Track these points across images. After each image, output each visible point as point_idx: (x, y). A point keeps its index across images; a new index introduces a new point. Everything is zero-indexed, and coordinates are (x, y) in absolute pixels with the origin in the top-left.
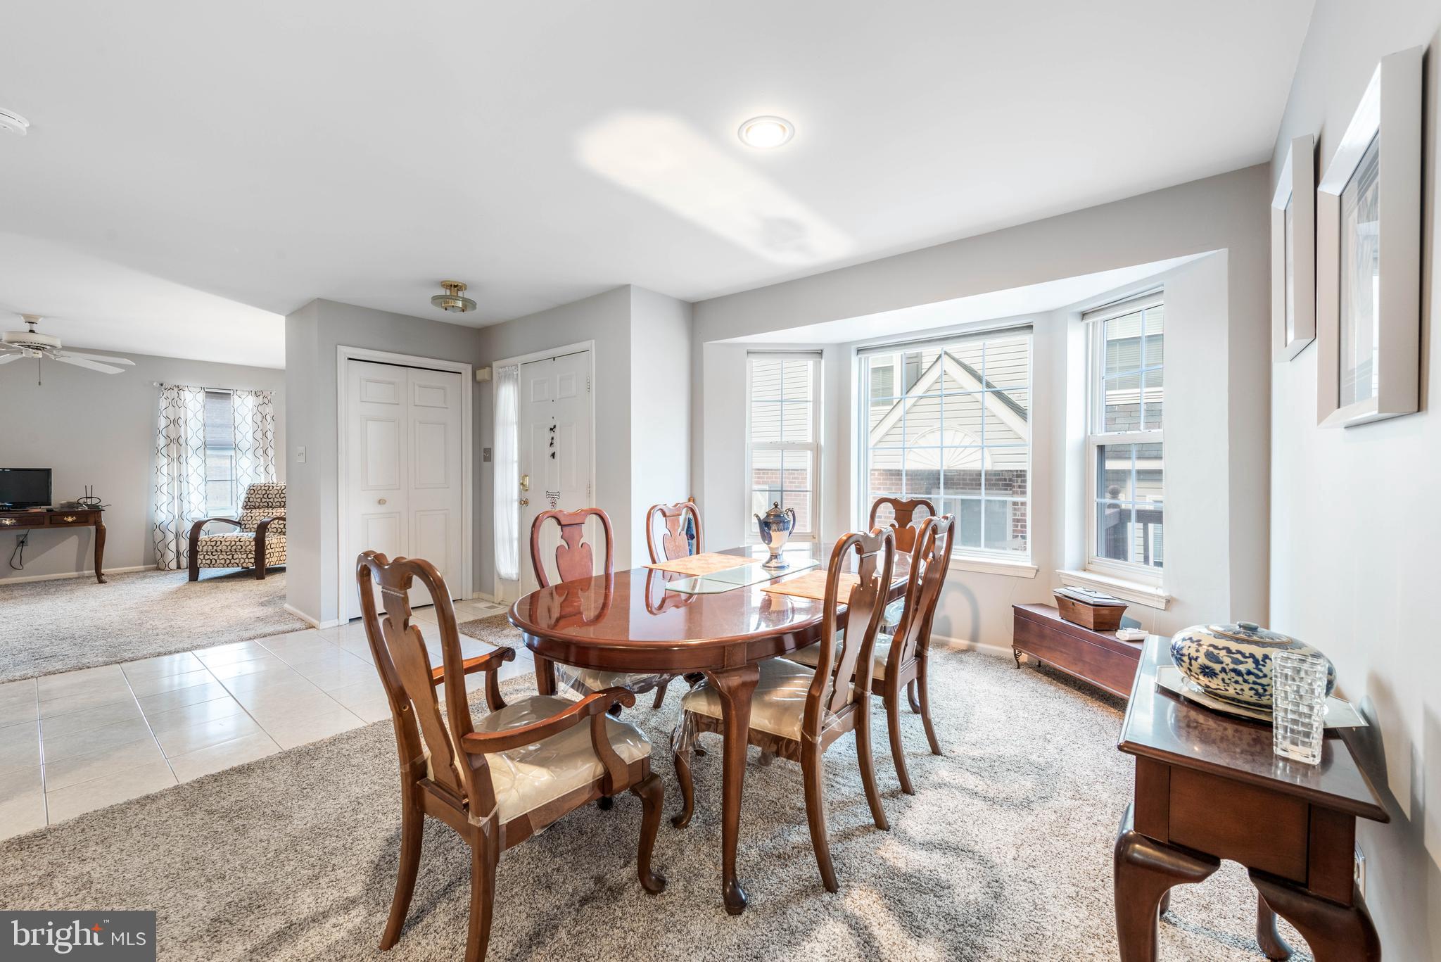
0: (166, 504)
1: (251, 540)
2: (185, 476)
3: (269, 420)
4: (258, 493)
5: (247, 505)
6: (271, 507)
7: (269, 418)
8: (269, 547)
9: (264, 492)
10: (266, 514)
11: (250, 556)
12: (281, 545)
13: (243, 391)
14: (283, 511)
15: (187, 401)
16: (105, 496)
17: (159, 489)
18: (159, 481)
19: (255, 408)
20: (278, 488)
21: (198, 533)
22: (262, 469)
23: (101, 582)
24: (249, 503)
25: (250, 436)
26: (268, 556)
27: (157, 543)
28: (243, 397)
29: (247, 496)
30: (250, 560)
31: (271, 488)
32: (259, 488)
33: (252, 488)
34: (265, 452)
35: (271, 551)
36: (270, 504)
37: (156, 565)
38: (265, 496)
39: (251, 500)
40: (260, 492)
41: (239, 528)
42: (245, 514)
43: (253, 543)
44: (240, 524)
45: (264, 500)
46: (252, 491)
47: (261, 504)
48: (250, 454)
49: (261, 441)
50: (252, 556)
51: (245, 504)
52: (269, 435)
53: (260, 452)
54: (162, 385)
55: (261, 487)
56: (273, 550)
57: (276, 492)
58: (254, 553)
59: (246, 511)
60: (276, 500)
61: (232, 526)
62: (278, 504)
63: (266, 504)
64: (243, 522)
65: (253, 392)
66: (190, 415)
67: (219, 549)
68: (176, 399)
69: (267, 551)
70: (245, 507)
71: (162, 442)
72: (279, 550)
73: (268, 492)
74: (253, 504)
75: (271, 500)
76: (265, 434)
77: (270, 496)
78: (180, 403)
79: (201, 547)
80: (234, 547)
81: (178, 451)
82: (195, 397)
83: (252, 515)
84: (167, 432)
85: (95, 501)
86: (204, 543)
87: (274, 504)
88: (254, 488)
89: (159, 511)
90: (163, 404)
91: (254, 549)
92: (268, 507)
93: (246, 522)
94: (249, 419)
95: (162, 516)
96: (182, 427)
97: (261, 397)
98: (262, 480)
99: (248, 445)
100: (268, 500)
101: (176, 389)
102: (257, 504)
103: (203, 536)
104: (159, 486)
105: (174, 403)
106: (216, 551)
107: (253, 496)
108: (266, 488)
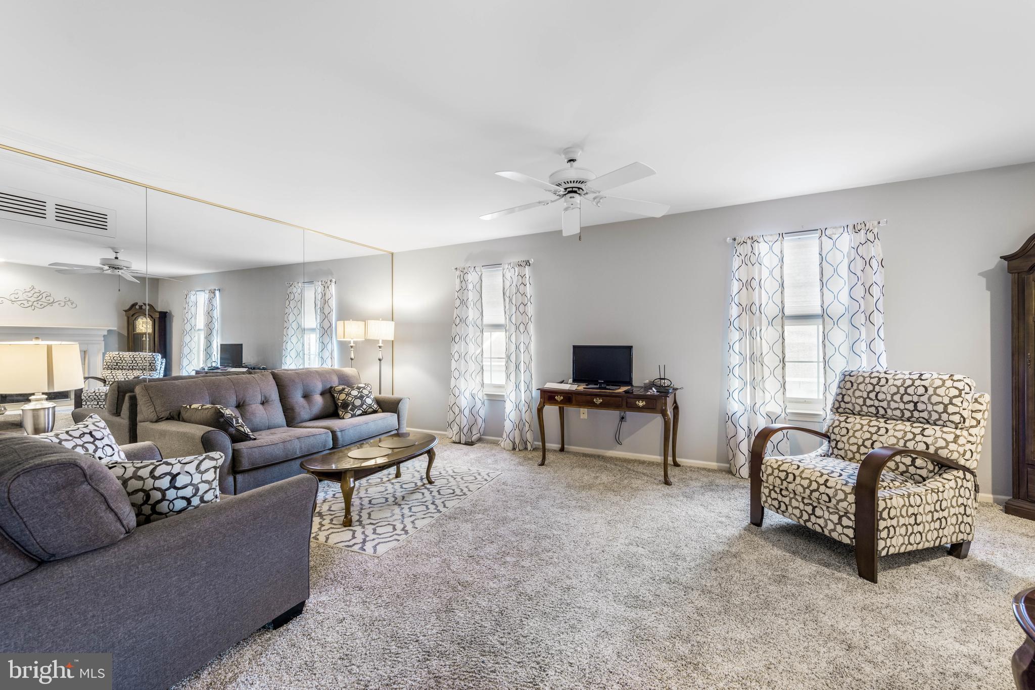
0: (737, 391)
1: (848, 489)
2: (759, 355)
3: (875, 267)
4: (858, 389)
5: (840, 407)
6: (883, 416)
7: (874, 263)
8: (885, 515)
9: (870, 388)
10: (873, 430)
11: (845, 521)
12: (911, 511)
13: (835, 228)
14: (908, 428)
15: (762, 255)
16: (675, 378)
17: (731, 371)
18: (731, 361)
19: (853, 251)
20: (899, 383)
21: (763, 446)
22: (863, 346)
23: (667, 483)
24: (843, 404)
25: (844, 297)
26: (884, 534)
27: (729, 438)
28: (834, 237)
29: (839, 391)
30: (846, 531)
31: (883, 381)
32: (861, 379)
33: (847, 378)
34: (869, 318)
35: (889, 523)
36: (882, 411)
37: (728, 465)
38: (872, 395)
39: (847, 399)
40: (862, 387)
41: (827, 442)
42: (837, 423)
43: (851, 498)
44: (829, 438)
45: (869, 402)
46: (849, 385)
47: (865, 408)
48: (844, 324)
49: (862, 301)
50: (850, 524)
51: (837, 405)
52: (876, 291)
53: (861, 319)
54: (735, 239)
55: (864, 378)
56: (894, 522)
57: (894, 390)
58: (853, 518)
59: (837, 417)
60: (893, 405)
61: (817, 439)
62: (898, 413)
63: (873, 410)
64: (833, 437)
65: (851, 227)
66: (765, 273)
67: (791, 487)
68: (749, 254)
69: (882, 524)
70: (836, 410)
71: (734, 311)
72: (906, 521)
73: (877, 388)
74: (850, 406)
75: (885, 404)
76: (868, 291)
77: (881, 396)
78: (753, 260)
79: (765, 475)
80: (816, 494)
81: (751, 322)
82: (771, 248)
83: (849, 426)
84: (739, 298)
85: (667, 383)
86: (769, 471)
87: (889, 411)
88: (853, 379)
89: (731, 398)
90: (736, 262)
91: (852, 509)
92: (876, 415)
93: (838, 438)
94: (843, 270)
95: (735, 407)
96: (757, 290)
97: (863, 232)
98: (863, 364)
99: (842, 310)
100: (877, 403)
101: (749, 242)
102: (858, 408)
103: (770, 458)
104: (731, 368)
105: (747, 261)
106: (787, 489)
107: (850, 392)
108: (874, 381)
